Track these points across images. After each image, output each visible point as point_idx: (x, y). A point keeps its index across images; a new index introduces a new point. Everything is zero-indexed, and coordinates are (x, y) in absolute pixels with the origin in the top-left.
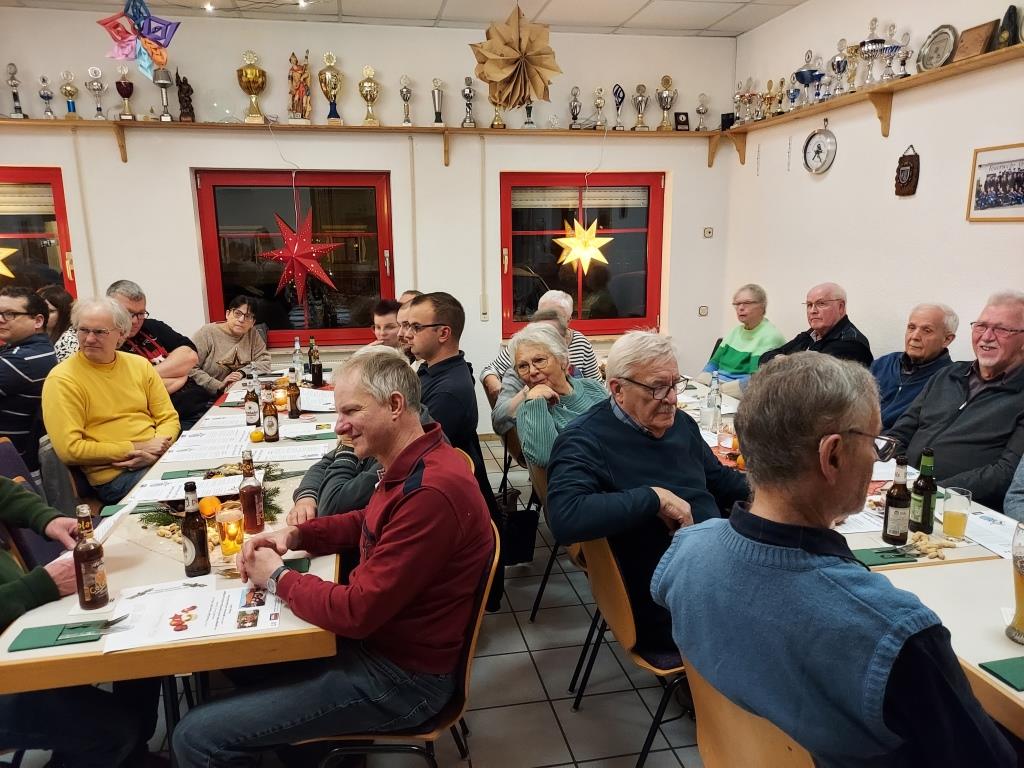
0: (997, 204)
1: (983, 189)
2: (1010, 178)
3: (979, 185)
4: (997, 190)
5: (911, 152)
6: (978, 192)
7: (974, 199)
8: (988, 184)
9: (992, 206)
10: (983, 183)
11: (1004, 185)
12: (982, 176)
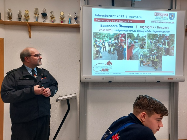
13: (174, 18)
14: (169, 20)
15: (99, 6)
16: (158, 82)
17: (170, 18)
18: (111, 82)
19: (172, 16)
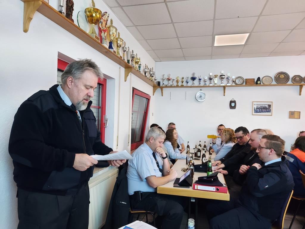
0: (260, 112)
1: (256, 109)
2: (262, 107)
3: (254, 108)
4: (259, 109)
5: (233, 100)
6: (255, 110)
7: (254, 111)
8: (257, 108)
9: (258, 112)
10: (256, 108)
11: (261, 109)
12: (255, 107)
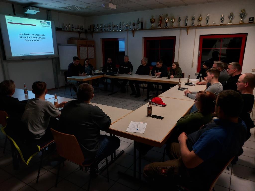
13: (50, 24)
14: (48, 25)
15: (9, 15)
16: (47, 58)
17: (48, 24)
18: (24, 59)
19: (49, 24)
